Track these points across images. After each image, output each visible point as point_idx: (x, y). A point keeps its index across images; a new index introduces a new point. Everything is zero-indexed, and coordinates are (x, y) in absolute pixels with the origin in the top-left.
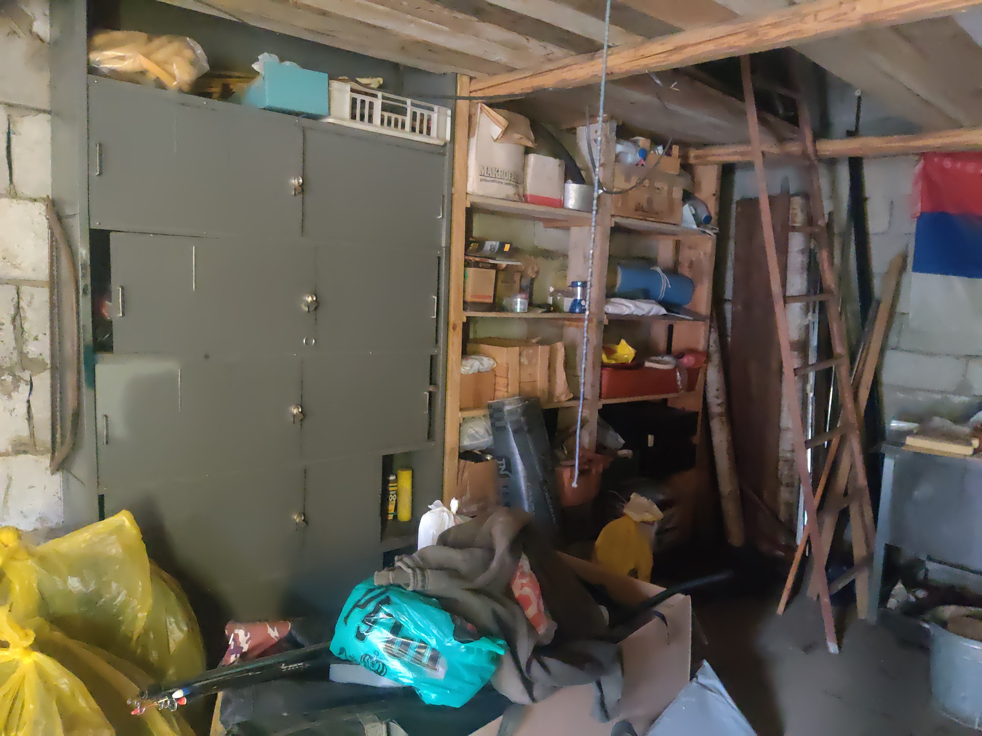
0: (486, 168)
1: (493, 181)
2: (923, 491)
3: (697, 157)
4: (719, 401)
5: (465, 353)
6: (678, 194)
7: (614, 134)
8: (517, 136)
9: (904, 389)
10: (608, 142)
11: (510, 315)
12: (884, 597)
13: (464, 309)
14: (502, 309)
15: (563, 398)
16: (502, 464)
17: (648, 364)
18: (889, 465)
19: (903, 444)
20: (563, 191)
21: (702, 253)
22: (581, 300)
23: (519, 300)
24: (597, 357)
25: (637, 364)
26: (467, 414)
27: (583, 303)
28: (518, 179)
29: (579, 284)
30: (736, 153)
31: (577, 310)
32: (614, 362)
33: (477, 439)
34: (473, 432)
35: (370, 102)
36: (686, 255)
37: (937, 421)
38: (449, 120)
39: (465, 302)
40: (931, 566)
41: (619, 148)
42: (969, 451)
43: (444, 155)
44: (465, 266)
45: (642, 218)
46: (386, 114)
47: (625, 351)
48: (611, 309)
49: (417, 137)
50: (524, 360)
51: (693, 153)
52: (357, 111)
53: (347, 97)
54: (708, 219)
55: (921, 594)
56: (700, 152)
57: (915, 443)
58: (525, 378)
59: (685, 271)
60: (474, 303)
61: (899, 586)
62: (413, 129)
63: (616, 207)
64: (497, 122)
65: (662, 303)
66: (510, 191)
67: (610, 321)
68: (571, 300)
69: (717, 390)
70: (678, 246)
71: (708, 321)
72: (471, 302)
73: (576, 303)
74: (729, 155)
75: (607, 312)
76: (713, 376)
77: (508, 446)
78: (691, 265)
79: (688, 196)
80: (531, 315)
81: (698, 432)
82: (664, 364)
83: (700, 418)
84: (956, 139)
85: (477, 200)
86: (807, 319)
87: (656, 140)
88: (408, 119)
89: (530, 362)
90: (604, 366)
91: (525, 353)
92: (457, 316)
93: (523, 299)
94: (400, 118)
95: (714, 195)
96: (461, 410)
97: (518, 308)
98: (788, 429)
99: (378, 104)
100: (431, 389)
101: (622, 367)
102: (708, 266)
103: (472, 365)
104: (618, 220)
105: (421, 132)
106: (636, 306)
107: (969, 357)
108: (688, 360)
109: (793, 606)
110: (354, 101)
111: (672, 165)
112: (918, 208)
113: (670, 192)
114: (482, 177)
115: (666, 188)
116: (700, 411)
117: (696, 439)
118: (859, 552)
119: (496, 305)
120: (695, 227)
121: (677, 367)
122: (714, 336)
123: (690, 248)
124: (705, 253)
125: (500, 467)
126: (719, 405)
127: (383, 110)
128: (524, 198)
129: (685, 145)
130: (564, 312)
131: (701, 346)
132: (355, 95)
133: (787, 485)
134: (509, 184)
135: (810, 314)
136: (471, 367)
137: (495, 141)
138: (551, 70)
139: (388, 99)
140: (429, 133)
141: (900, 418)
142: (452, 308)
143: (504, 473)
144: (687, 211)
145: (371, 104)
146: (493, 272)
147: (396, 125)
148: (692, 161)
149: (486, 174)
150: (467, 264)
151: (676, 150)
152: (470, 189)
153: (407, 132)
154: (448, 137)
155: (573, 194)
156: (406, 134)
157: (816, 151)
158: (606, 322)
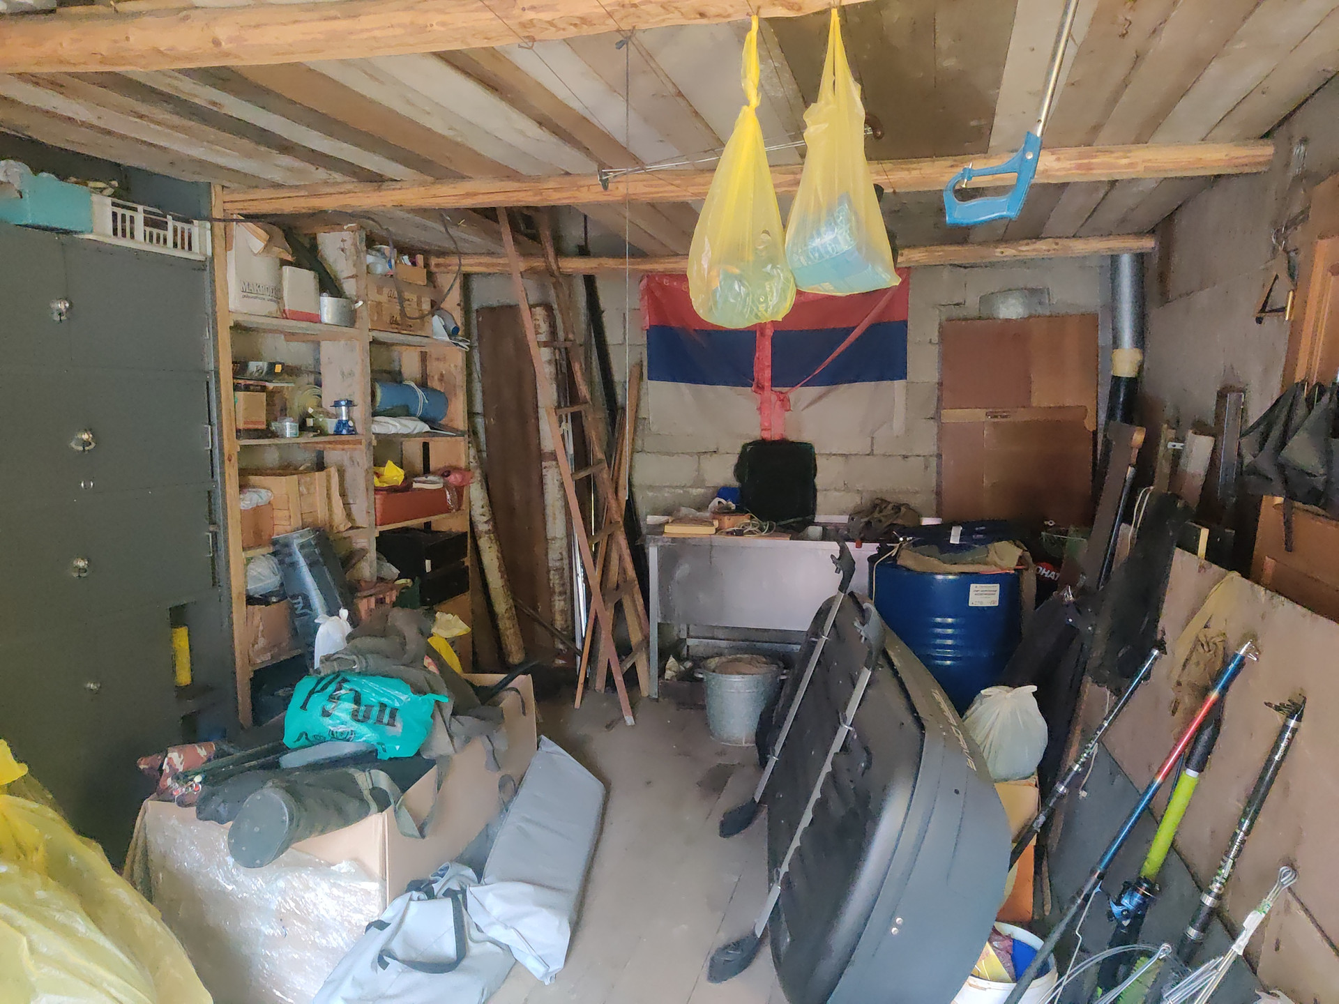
0: (247, 284)
1: (256, 298)
2: (682, 571)
3: (437, 265)
4: (485, 519)
5: (243, 487)
6: (426, 306)
7: (364, 244)
8: (276, 249)
9: (651, 488)
10: (358, 252)
11: (282, 441)
12: (662, 671)
13: (238, 437)
14: (274, 435)
15: (342, 528)
16: (299, 603)
17: (415, 485)
18: (653, 554)
19: (663, 532)
20: (319, 304)
21: (452, 365)
22: (347, 421)
23: (288, 424)
24: (368, 481)
25: (406, 487)
26: (250, 553)
27: (351, 423)
28: (278, 296)
29: (343, 403)
30: (480, 264)
31: (344, 432)
32: (385, 485)
33: (261, 580)
34: (255, 574)
35: (131, 216)
36: (434, 368)
37: (684, 511)
38: (209, 233)
39: (238, 431)
40: (690, 642)
41: (370, 259)
42: (712, 530)
43: (205, 270)
44: (234, 390)
45: (396, 331)
46: (148, 229)
47: (393, 474)
48: (377, 429)
49: (179, 253)
50: (303, 489)
51: (433, 261)
52: (120, 227)
53: (109, 210)
54: (456, 330)
55: (688, 664)
56: (441, 260)
57: (672, 530)
58: (306, 509)
59: (435, 383)
60: (248, 430)
61: (672, 660)
62: (175, 245)
63: (372, 320)
64: (258, 237)
65: (423, 419)
66: (273, 307)
67: (379, 442)
68: (335, 421)
69: (483, 507)
70: (424, 357)
71: (466, 436)
72: (244, 429)
73: (341, 424)
74: (471, 265)
75: (374, 431)
76: (476, 494)
77: (302, 583)
78: (442, 376)
79: (435, 307)
80: (302, 440)
81: (469, 555)
82: (431, 484)
83: (469, 535)
84: (675, 266)
85: (240, 318)
86: (562, 429)
87: (402, 249)
88: (170, 235)
89: (308, 490)
90: (377, 490)
91: (303, 481)
92: (232, 445)
93: (293, 422)
94: (162, 233)
95: (459, 305)
96: (244, 549)
97: (288, 433)
98: (554, 539)
99: (139, 218)
100: (212, 528)
101: (393, 490)
102: (460, 379)
103: (250, 500)
104: (375, 334)
105: (183, 248)
106: (400, 424)
107: (699, 454)
108: (454, 478)
109: (586, 700)
110: (114, 214)
111: (419, 276)
112: (646, 322)
113: (419, 303)
114: (245, 294)
115: (415, 300)
116: (469, 532)
117: (467, 561)
118: (635, 637)
119: (268, 433)
120: (447, 339)
121: (446, 486)
122: (472, 452)
123: (438, 359)
124: (456, 366)
125: (296, 606)
126: (486, 522)
127: (146, 224)
128: (284, 315)
129: (427, 253)
130: (328, 435)
131: (463, 464)
132: (116, 210)
133: (560, 593)
134: (271, 300)
135: (563, 423)
136: (251, 500)
137: (255, 255)
138: (331, 194)
139: (150, 213)
140: (190, 248)
141: (655, 512)
142: (225, 437)
143: (301, 612)
144: (437, 322)
145: (132, 218)
146: (264, 395)
147: (158, 241)
148: (433, 269)
149: (248, 291)
150: (236, 388)
151: (420, 259)
152: (232, 307)
153: (169, 248)
154: (209, 253)
155: (328, 307)
156: (169, 250)
157: (559, 268)
158: (374, 443)
